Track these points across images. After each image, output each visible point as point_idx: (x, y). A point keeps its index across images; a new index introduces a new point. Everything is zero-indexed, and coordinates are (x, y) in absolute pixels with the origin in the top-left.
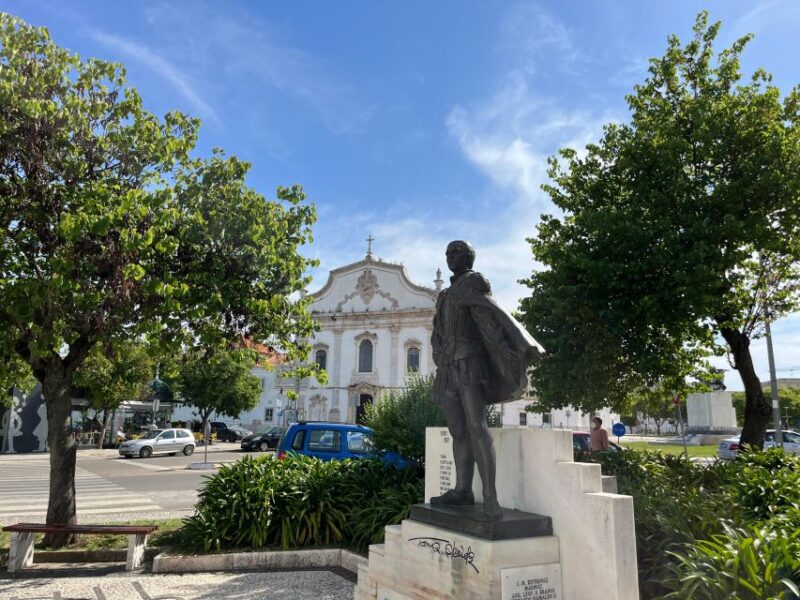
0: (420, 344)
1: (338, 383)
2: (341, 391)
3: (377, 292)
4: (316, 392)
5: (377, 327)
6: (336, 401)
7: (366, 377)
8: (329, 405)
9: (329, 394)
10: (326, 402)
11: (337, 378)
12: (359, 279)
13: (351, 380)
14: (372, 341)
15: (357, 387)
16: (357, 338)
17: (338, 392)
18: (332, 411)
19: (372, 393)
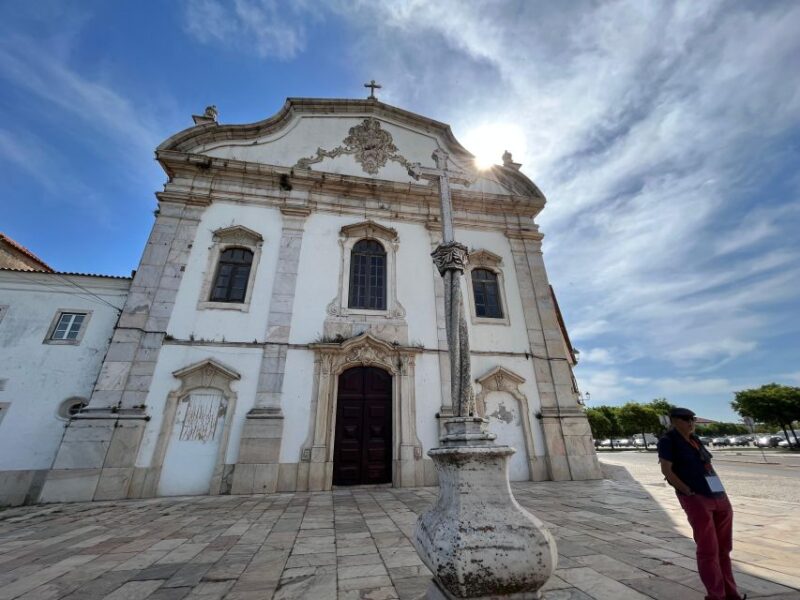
0: (498, 260)
1: (285, 330)
2: (291, 353)
3: (394, 158)
4: (199, 355)
5: (396, 217)
6: (272, 381)
7: (368, 320)
8: (246, 395)
9: (248, 364)
10: (235, 386)
11: (280, 318)
12: (352, 130)
13: (326, 325)
14: (386, 245)
15: (347, 346)
16: (345, 231)
17: (281, 358)
18: (254, 414)
19: (390, 363)
